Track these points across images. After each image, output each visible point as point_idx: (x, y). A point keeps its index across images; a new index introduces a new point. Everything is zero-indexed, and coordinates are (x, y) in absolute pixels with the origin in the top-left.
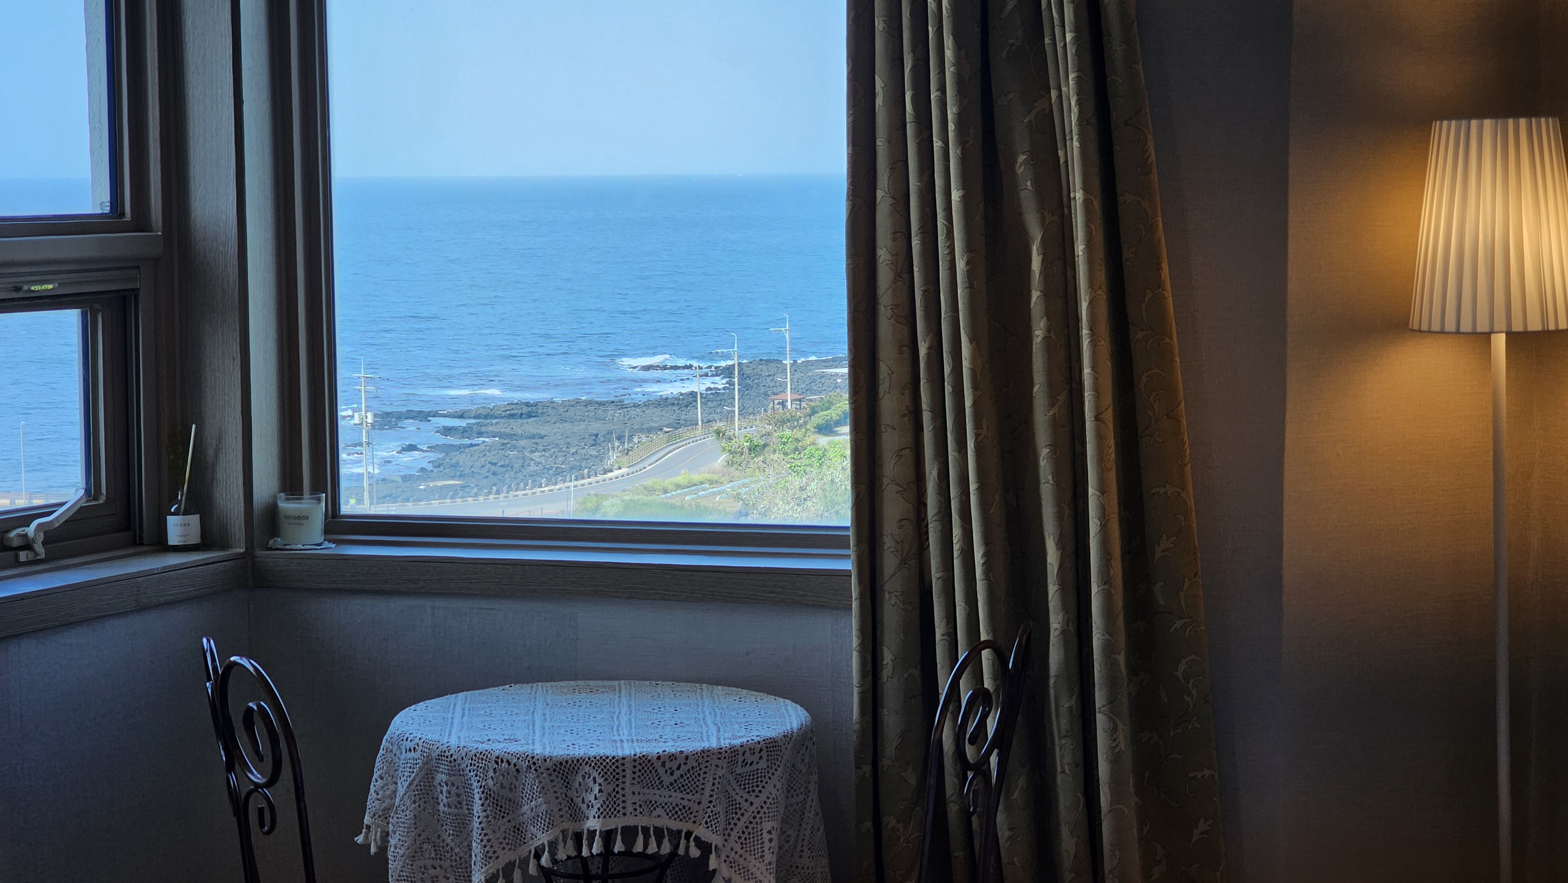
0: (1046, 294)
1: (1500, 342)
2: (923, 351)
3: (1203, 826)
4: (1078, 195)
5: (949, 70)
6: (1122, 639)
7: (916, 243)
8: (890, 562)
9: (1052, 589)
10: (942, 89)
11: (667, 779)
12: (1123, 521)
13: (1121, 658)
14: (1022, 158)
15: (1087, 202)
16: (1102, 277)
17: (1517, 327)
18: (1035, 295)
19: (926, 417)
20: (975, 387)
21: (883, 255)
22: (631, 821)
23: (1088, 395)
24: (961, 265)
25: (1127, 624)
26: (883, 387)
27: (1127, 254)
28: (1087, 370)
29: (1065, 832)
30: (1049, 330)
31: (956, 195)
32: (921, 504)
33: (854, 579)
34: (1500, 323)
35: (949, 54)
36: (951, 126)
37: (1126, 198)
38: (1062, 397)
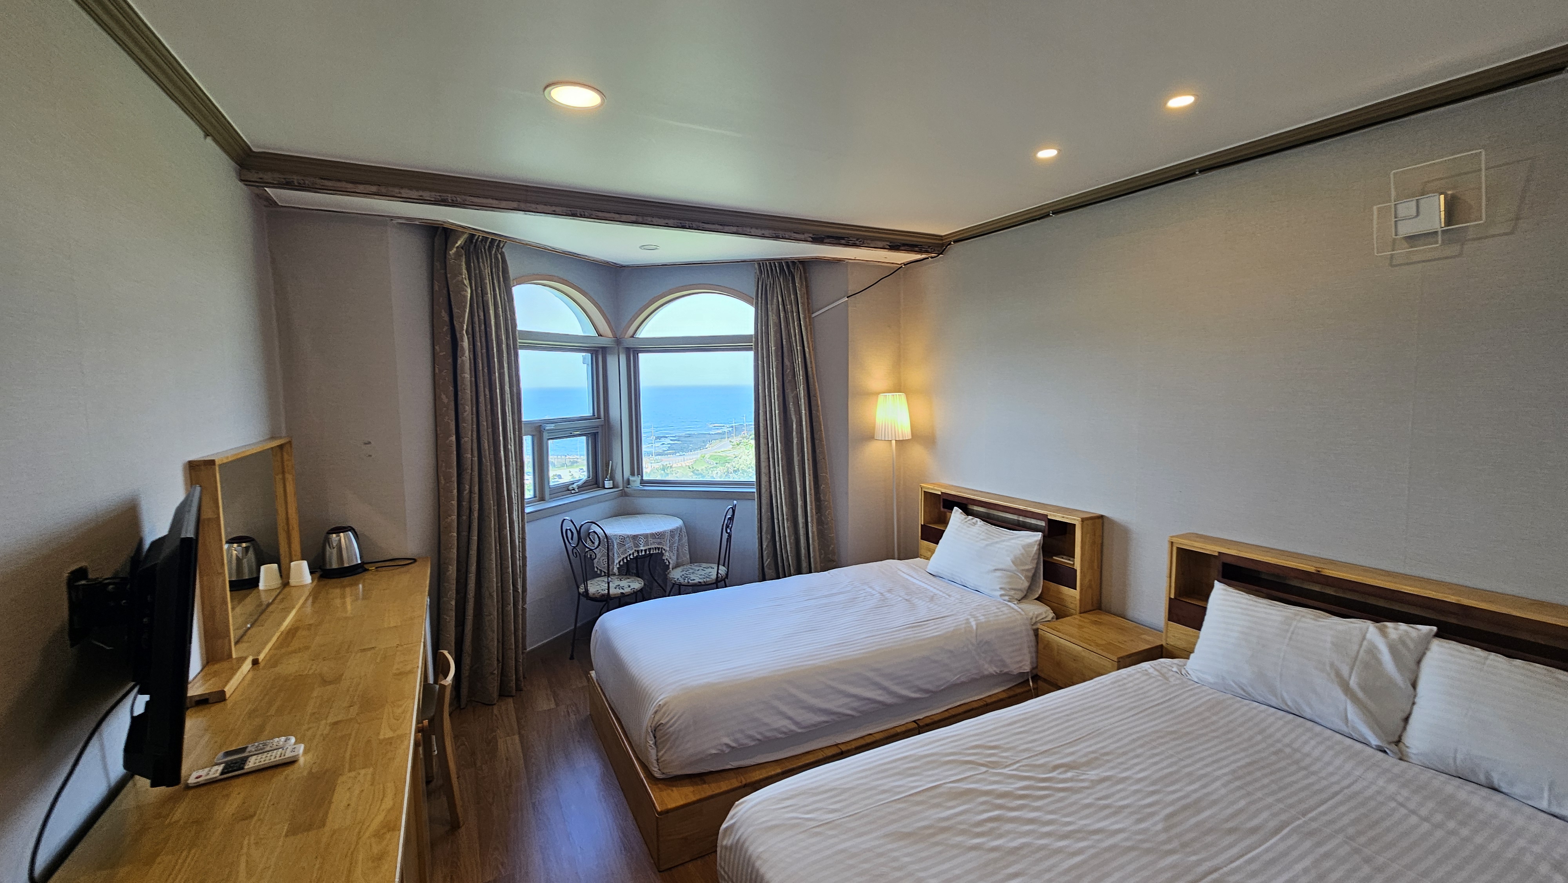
0: (797, 433)
1: (894, 442)
2: (770, 445)
3: (832, 546)
4: (804, 412)
5: (775, 385)
6: (814, 507)
7: (768, 422)
8: (763, 490)
9: (799, 496)
10: (774, 389)
11: (657, 537)
12: (814, 481)
13: (814, 511)
14: (791, 404)
15: (806, 413)
16: (809, 429)
17: (897, 439)
18: (794, 433)
19: (771, 459)
20: (781, 453)
21: (761, 425)
22: (650, 547)
23: (806, 455)
24: (778, 427)
25: (815, 503)
26: (761, 453)
27: (814, 424)
28: (806, 449)
29: (802, 548)
30: (797, 440)
31: (777, 412)
32: (770, 477)
33: (756, 494)
34: (894, 438)
35: (775, 381)
36: (776, 397)
37: (814, 412)
38: (800, 455)
